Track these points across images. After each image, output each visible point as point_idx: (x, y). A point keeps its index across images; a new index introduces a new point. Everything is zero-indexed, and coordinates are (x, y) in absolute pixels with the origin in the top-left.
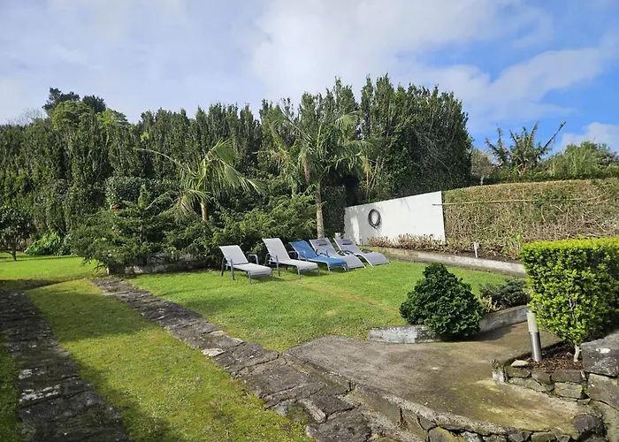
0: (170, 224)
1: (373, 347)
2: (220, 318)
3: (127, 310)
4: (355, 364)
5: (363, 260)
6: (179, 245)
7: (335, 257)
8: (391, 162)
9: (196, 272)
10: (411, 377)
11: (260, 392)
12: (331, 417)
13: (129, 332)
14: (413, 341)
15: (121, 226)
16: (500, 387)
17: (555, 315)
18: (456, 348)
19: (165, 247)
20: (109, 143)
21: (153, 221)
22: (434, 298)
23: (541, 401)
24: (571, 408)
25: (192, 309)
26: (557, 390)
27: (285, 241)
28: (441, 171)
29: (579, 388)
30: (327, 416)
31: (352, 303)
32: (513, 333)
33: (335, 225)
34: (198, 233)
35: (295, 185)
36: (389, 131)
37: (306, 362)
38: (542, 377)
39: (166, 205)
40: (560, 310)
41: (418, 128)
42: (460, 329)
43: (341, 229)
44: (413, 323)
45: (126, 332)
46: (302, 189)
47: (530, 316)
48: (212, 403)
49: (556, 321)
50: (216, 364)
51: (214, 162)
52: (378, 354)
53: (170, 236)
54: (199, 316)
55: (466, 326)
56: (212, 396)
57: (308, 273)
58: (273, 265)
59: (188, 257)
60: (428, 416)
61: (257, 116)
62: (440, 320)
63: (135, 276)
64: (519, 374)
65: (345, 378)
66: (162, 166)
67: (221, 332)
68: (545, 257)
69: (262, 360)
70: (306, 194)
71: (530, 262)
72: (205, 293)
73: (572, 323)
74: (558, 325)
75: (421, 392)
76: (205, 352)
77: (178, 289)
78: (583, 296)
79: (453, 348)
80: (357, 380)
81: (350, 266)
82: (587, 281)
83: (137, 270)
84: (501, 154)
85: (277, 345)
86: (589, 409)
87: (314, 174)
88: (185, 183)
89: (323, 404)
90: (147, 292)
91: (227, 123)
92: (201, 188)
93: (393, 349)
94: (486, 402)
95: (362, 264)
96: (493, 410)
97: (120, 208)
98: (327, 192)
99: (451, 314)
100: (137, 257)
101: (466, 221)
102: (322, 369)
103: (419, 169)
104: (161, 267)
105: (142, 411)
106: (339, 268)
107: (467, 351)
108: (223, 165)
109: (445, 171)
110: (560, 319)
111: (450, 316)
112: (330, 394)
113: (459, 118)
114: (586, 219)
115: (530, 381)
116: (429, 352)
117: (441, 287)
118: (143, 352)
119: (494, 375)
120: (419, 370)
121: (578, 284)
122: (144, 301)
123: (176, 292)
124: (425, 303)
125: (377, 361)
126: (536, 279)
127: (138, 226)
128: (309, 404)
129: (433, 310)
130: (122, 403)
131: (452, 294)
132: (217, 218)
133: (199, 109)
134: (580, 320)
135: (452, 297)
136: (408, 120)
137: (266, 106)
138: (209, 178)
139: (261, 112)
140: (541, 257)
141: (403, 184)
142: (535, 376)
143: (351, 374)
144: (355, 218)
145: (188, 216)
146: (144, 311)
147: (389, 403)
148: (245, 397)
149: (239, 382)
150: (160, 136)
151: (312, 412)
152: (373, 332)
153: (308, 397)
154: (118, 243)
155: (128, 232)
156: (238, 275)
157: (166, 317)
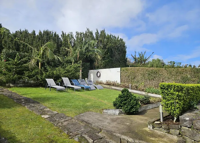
0: (27, 69)
1: (105, 116)
2: (47, 104)
3: (8, 99)
4: (100, 122)
5: (96, 87)
6: (30, 77)
7: (86, 85)
8: (104, 57)
9: (35, 87)
10: (121, 127)
11: (67, 131)
12: (95, 142)
13: (9, 108)
14: (118, 114)
15: (7, 68)
16: (151, 131)
17: (169, 107)
18: (132, 117)
19: (24, 77)
20: (3, 38)
21: (20, 67)
22: (125, 100)
23: (165, 136)
24: (175, 138)
25: (35, 100)
26: (170, 132)
27: (70, 79)
28: (118, 62)
29: (178, 131)
30: (94, 141)
31: (95, 101)
32: (147, 113)
33: (85, 75)
34: (37, 73)
35: (74, 61)
36: (104, 47)
37: (83, 121)
38: (165, 127)
39: (26, 62)
40: (171, 105)
41: (113, 48)
42: (133, 111)
43: (87, 77)
44: (118, 108)
45: (8, 108)
46: (76, 62)
47: (161, 106)
48: (48, 136)
49: (170, 109)
50: (48, 121)
51: (46, 49)
52: (107, 119)
53: (26, 73)
54: (38, 103)
55: (135, 110)
56: (48, 133)
57: (77, 90)
58: (65, 87)
59: (32, 82)
60: (131, 141)
61: (60, 36)
62: (127, 108)
63: (10, 87)
64: (157, 126)
65: (98, 127)
66: (23, 49)
67: (48, 109)
68: (168, 87)
69: (66, 120)
70: (78, 64)
71: (162, 89)
72: (40, 95)
73: (175, 109)
74: (170, 110)
75: (126, 132)
76: (43, 116)
77: (29, 93)
78: (179, 101)
79: (131, 117)
80: (103, 128)
81: (92, 89)
82: (180, 96)
83: (11, 85)
84: (135, 59)
85: (71, 114)
86: (181, 138)
87: (80, 58)
88: (34, 55)
89: (91, 137)
90: (16, 93)
91: (50, 37)
92: (40, 57)
93: (112, 117)
94: (148, 136)
95: (95, 89)
96: (151, 138)
97: (7, 61)
98: (84, 64)
99: (131, 106)
100: (12, 80)
101: (127, 78)
102: (89, 123)
103: (112, 61)
104: (21, 85)
105: (18, 139)
106: (88, 89)
107: (136, 118)
108: (48, 50)
109: (120, 62)
110: (171, 108)
111: (130, 106)
112: (93, 132)
113: (124, 47)
114: (162, 79)
115: (161, 129)
116: (124, 118)
117: (127, 96)
118: (16, 116)
119: (149, 127)
120: (123, 124)
121: (177, 97)
122: (15, 96)
123: (28, 94)
124: (122, 102)
125: (108, 121)
126: (164, 94)
127: (13, 69)
128: (86, 137)
129: (125, 104)
130: (8, 136)
131: (131, 99)
132: (45, 69)
133: (40, 31)
134: (177, 109)
135: (131, 100)
136: (110, 45)
137: (63, 34)
138: (43, 54)
139: (61, 35)
140: (167, 87)
141: (107, 65)
142: (163, 127)
143: (100, 126)
144: (92, 74)
145: (34, 67)
146: (16, 100)
147: (116, 136)
148: (61, 134)
149: (58, 128)
150: (24, 38)
151: (88, 140)
152: (104, 111)
153: (85, 134)
154: (5, 74)
155: (9, 70)
156: (52, 89)
157: (25, 103)
